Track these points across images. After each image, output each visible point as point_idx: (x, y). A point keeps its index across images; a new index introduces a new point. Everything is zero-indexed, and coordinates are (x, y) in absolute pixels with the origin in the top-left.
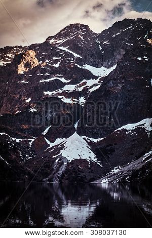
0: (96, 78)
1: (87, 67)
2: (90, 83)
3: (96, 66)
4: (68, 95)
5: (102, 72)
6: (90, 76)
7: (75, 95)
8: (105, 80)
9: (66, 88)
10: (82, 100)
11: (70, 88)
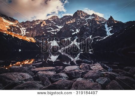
1: (57, 26)
2: (58, 29)
4: (53, 32)
5: (60, 27)
6: (57, 28)
7: (54, 32)
8: (61, 29)
9: (52, 30)
10: (56, 33)
11: (53, 30)
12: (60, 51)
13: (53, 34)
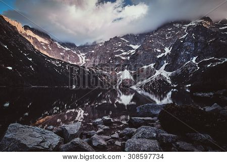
0: (134, 49)
1: (131, 45)
2: (132, 51)
3: (134, 45)
4: (124, 56)
5: (136, 47)
6: (131, 49)
7: (126, 56)
8: (137, 50)
9: (123, 53)
10: (129, 58)
11: (124, 53)
12: (134, 87)
13: (123, 60)
